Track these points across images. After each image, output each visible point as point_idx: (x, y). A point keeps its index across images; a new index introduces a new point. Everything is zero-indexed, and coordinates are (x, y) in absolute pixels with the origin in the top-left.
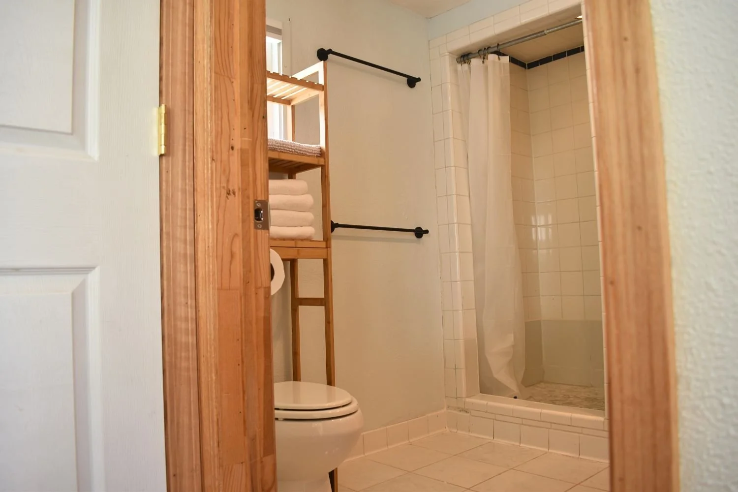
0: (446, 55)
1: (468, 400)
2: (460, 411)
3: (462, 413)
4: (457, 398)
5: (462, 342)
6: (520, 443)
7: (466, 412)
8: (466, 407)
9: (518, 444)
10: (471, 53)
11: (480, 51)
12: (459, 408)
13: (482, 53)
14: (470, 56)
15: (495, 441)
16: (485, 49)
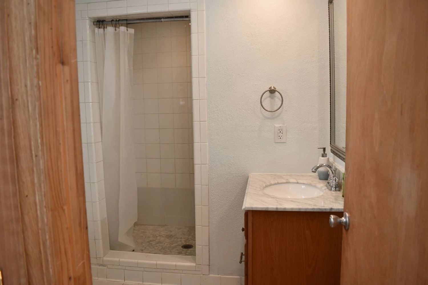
0: (87, 19)
1: (105, 258)
2: (99, 266)
3: (101, 267)
4: (96, 258)
5: (99, 223)
6: (143, 282)
7: (104, 266)
8: (104, 264)
9: (142, 283)
10: (105, 21)
11: (112, 20)
12: (98, 264)
13: (114, 23)
14: (104, 23)
15: (126, 282)
16: (116, 20)
